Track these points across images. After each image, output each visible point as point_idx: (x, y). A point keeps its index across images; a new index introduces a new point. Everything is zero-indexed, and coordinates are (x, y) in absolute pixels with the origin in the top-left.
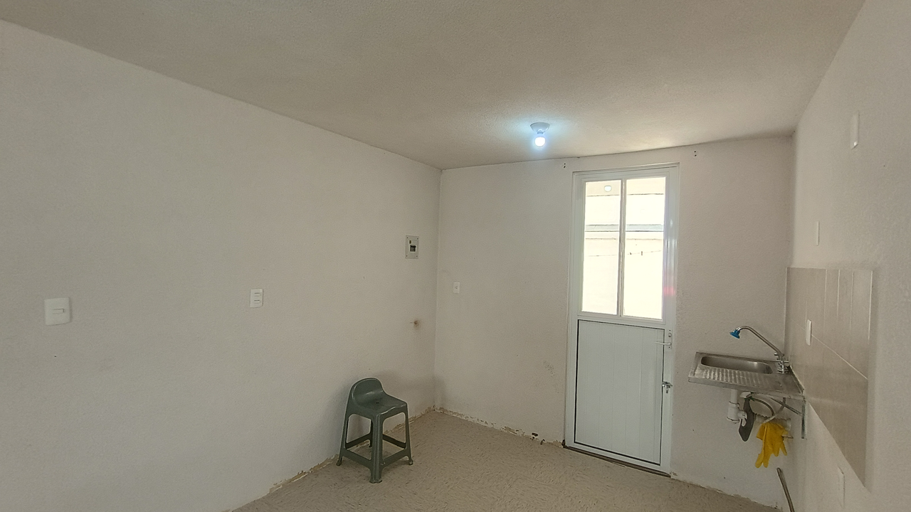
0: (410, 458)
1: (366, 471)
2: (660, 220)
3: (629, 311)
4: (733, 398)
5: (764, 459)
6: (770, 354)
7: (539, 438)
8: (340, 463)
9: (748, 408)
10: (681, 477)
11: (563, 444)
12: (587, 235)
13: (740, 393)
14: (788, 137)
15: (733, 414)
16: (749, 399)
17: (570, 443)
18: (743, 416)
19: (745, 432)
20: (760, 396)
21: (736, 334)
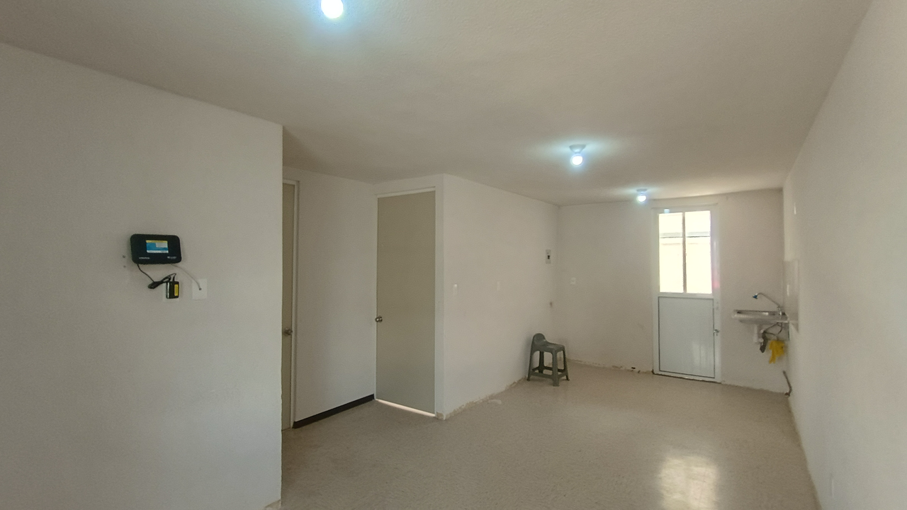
0: (567, 377)
1: (550, 381)
2: (708, 229)
3: (689, 291)
4: (756, 331)
5: (772, 360)
6: (774, 308)
7: (637, 370)
8: (528, 380)
9: (765, 336)
10: (728, 382)
11: (653, 372)
12: (661, 241)
13: (760, 328)
14: (780, 191)
15: (756, 340)
16: (765, 332)
17: (656, 371)
18: (762, 340)
19: (763, 349)
20: (770, 331)
21: (755, 297)
